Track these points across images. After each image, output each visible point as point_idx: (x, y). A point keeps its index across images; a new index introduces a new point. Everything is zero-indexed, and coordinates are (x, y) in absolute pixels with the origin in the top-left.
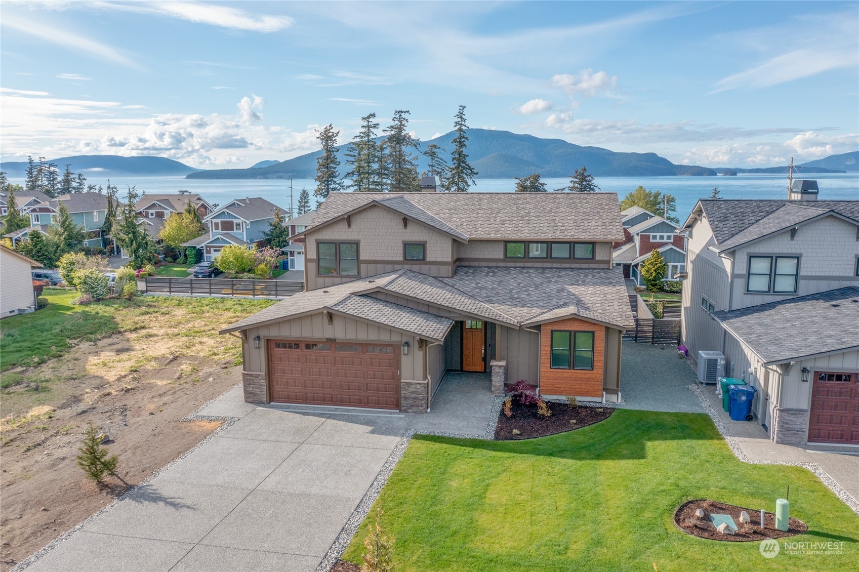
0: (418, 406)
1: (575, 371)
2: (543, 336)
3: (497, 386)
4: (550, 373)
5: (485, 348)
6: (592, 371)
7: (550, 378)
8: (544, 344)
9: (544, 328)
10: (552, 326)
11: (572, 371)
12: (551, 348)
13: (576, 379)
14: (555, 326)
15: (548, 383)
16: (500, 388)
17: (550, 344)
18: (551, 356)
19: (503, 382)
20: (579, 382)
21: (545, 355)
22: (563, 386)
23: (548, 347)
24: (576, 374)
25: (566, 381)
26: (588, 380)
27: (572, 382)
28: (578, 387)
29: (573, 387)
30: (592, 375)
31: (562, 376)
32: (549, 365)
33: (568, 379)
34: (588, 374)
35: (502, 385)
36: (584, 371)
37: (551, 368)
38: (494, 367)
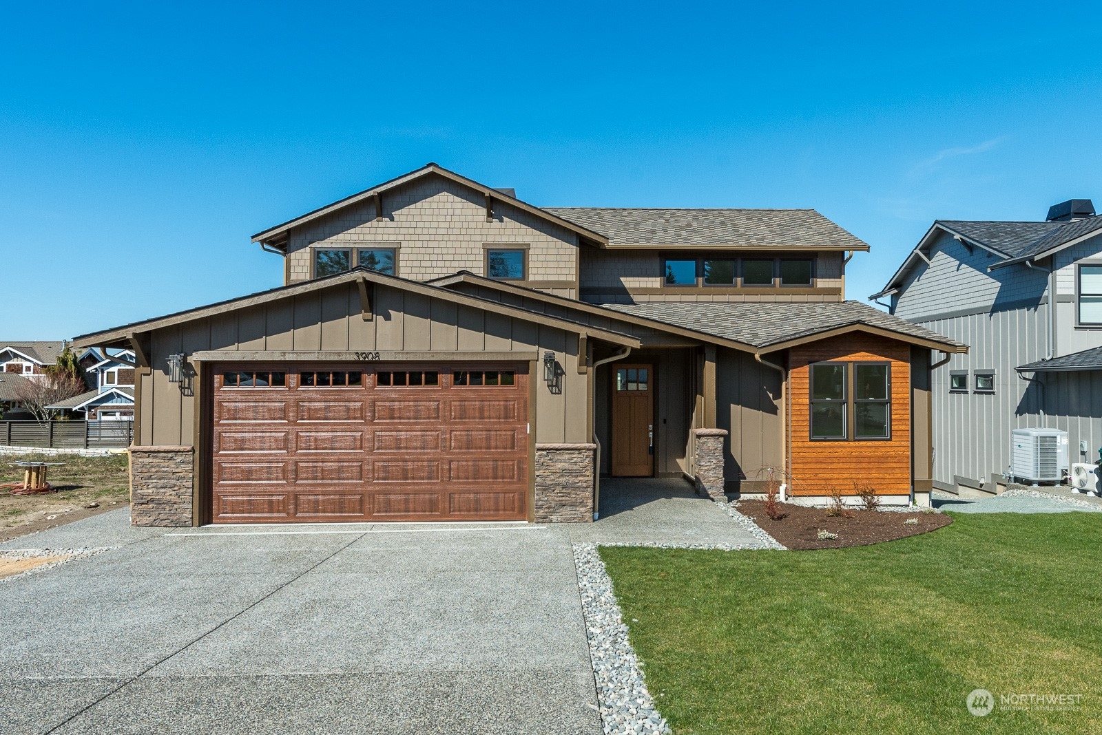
0: (573, 505)
1: (857, 444)
2: (794, 375)
3: (712, 479)
4: (810, 450)
5: (653, 428)
6: (889, 442)
7: (809, 460)
8: (796, 391)
9: (795, 358)
10: (810, 354)
11: (852, 444)
12: (810, 399)
13: (859, 460)
14: (817, 354)
15: (806, 471)
16: (717, 483)
17: (807, 391)
18: (810, 415)
19: (722, 471)
20: (864, 465)
21: (799, 413)
22: (835, 476)
23: (803, 396)
24: (858, 450)
25: (841, 464)
26: (882, 460)
27: (853, 466)
28: (865, 476)
29: (853, 476)
30: (889, 449)
31: (832, 455)
32: (807, 434)
33: (844, 460)
34: (881, 448)
35: (721, 476)
36: (873, 442)
37: (811, 441)
38: (703, 440)
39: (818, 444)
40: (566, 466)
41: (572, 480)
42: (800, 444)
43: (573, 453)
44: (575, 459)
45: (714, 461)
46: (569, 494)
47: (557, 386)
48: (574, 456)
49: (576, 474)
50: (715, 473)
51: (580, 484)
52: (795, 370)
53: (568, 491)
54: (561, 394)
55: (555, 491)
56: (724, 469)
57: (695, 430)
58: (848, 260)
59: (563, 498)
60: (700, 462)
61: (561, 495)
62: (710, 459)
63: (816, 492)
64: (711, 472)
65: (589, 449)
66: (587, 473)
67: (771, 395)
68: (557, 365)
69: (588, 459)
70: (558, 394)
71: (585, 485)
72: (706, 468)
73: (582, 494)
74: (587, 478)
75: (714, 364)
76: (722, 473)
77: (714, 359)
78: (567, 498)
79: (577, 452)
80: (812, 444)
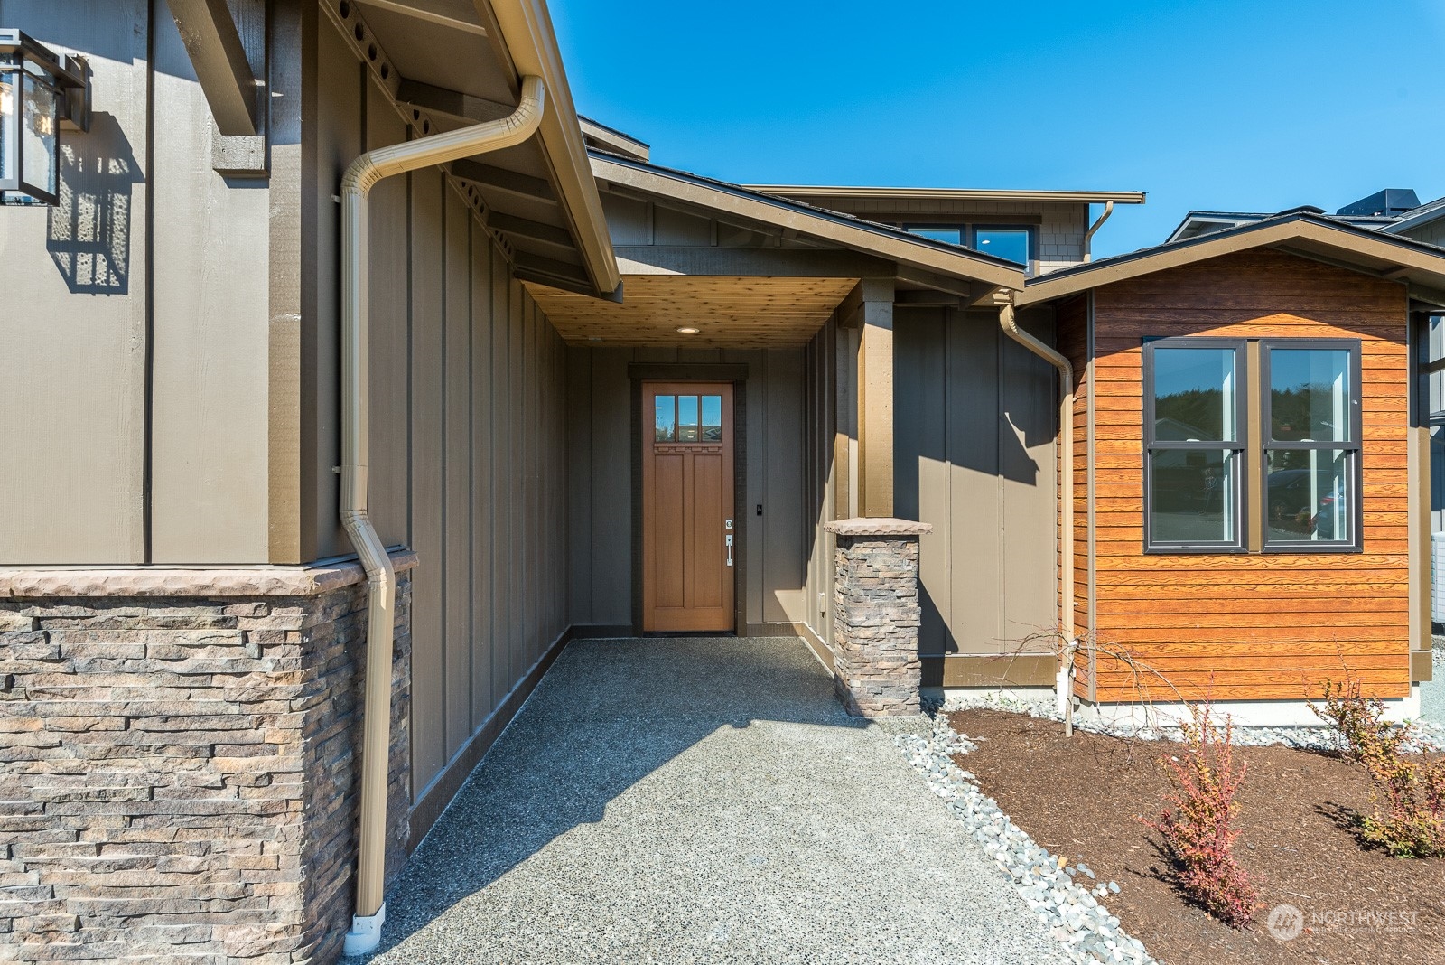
0: (189, 911)
1: (1271, 561)
2: (1105, 375)
3: (885, 665)
4: (1148, 579)
5: (735, 525)
6: (1356, 557)
7: (1143, 606)
8: (1108, 418)
9: (1104, 328)
10: (1145, 317)
11: (1257, 561)
12: (1145, 440)
13: (1275, 606)
14: (1163, 317)
15: (1136, 636)
16: (900, 676)
17: (1139, 418)
18: (1145, 483)
19: (915, 641)
20: (1290, 620)
21: (1116, 478)
22: (1213, 649)
23: (1127, 432)
24: (1273, 578)
25: (1228, 617)
26: (1336, 605)
27: (1259, 620)
28: (1292, 648)
29: (1260, 648)
30: (1353, 577)
31: (1205, 592)
32: (1138, 535)
33: (1237, 606)
34: (1332, 574)
35: (913, 656)
36: (1313, 558)
37: (1148, 553)
38: (859, 550)
39: (1166, 562)
40: (150, 693)
41: (183, 771)
42: (1119, 563)
43: (186, 623)
44: (201, 655)
45: (893, 612)
46: (168, 849)
47: (101, 245)
48: (193, 635)
49: (209, 738)
50: (894, 649)
51: (227, 796)
52: (1105, 360)
53: (158, 837)
54: (123, 289)
55: (88, 838)
56: (919, 635)
57: (829, 525)
58: (1100, 222)
59: (132, 877)
60: (851, 615)
61: (121, 855)
62: (881, 605)
63: (1162, 693)
64: (884, 645)
65: (272, 601)
66: (267, 733)
67: (1021, 435)
68: (103, 132)
69: (276, 653)
70: (108, 290)
71: (255, 799)
72: (868, 633)
73: (241, 851)
74: (266, 763)
75: (889, 334)
76: (914, 645)
77: (889, 318)
78: (153, 876)
79: (209, 614)
80: (1152, 561)
